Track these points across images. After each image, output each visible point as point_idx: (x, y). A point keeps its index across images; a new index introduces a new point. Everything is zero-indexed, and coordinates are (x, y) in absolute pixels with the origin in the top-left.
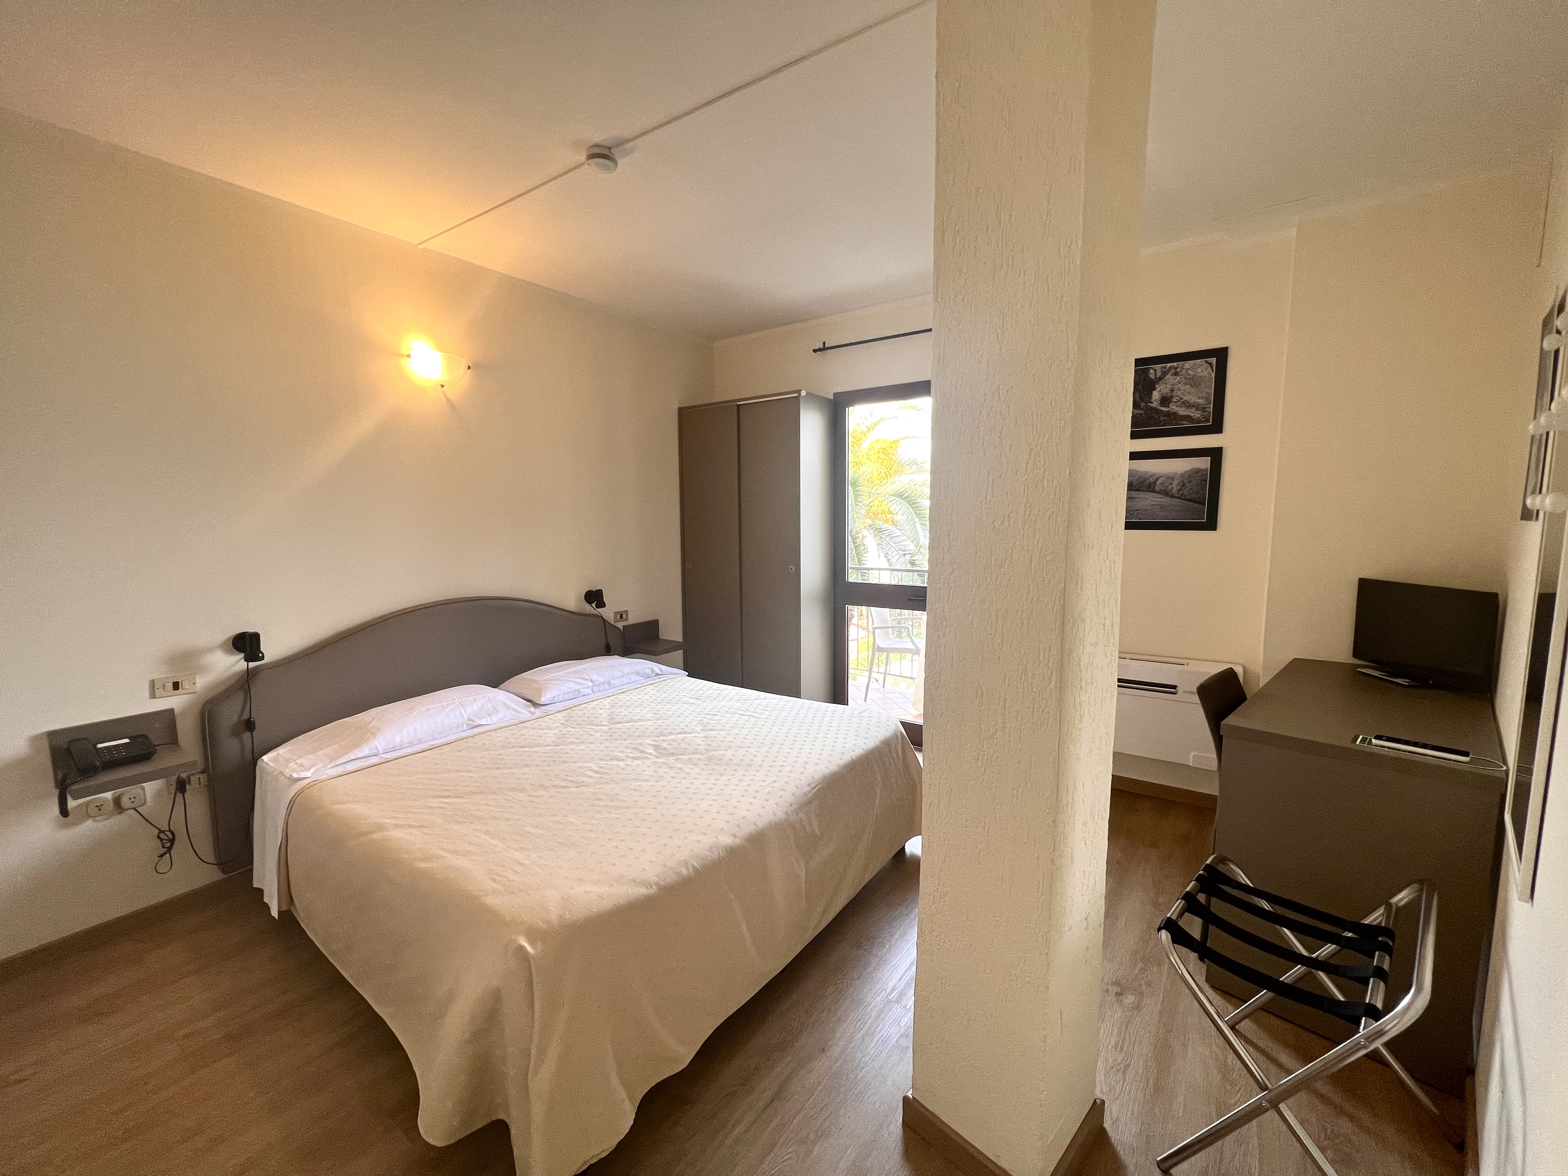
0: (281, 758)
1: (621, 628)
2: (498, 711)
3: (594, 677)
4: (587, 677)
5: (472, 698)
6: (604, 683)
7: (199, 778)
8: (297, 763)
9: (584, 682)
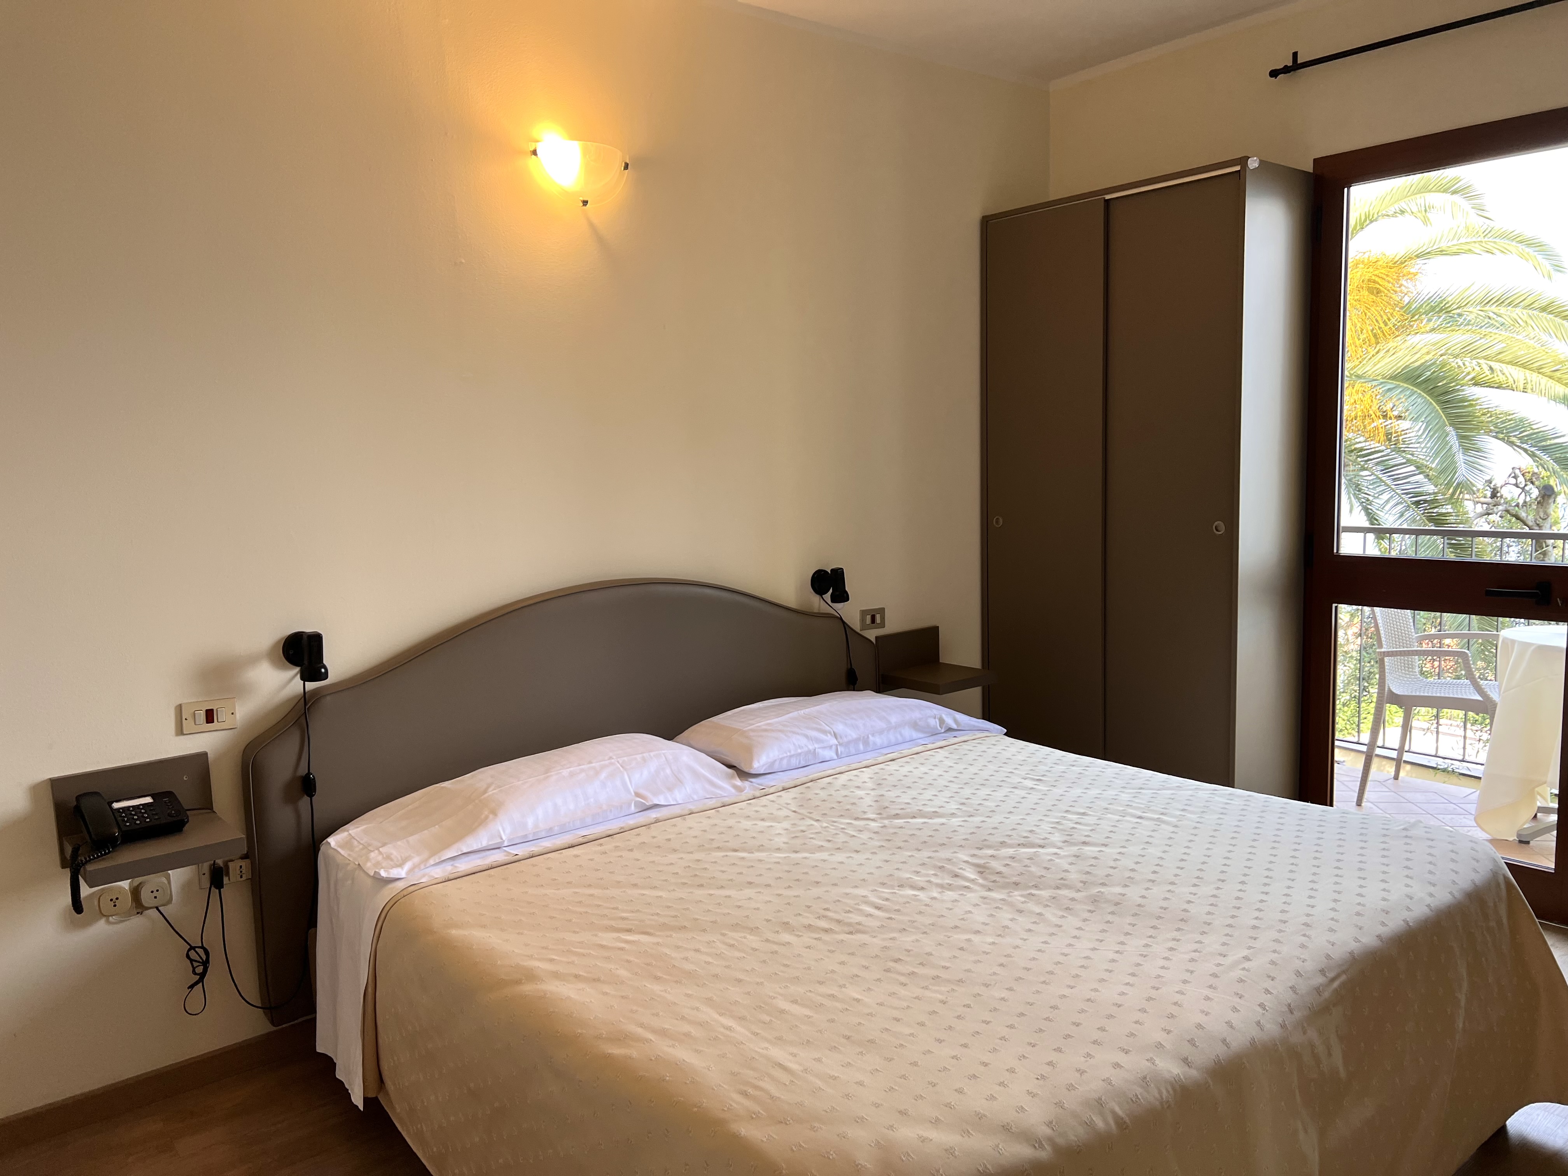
0: (356, 843)
1: (873, 640)
2: (681, 782)
3: (840, 728)
4: (828, 728)
5: (639, 757)
6: (856, 741)
7: (241, 867)
8: (380, 853)
9: (822, 736)
